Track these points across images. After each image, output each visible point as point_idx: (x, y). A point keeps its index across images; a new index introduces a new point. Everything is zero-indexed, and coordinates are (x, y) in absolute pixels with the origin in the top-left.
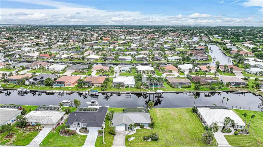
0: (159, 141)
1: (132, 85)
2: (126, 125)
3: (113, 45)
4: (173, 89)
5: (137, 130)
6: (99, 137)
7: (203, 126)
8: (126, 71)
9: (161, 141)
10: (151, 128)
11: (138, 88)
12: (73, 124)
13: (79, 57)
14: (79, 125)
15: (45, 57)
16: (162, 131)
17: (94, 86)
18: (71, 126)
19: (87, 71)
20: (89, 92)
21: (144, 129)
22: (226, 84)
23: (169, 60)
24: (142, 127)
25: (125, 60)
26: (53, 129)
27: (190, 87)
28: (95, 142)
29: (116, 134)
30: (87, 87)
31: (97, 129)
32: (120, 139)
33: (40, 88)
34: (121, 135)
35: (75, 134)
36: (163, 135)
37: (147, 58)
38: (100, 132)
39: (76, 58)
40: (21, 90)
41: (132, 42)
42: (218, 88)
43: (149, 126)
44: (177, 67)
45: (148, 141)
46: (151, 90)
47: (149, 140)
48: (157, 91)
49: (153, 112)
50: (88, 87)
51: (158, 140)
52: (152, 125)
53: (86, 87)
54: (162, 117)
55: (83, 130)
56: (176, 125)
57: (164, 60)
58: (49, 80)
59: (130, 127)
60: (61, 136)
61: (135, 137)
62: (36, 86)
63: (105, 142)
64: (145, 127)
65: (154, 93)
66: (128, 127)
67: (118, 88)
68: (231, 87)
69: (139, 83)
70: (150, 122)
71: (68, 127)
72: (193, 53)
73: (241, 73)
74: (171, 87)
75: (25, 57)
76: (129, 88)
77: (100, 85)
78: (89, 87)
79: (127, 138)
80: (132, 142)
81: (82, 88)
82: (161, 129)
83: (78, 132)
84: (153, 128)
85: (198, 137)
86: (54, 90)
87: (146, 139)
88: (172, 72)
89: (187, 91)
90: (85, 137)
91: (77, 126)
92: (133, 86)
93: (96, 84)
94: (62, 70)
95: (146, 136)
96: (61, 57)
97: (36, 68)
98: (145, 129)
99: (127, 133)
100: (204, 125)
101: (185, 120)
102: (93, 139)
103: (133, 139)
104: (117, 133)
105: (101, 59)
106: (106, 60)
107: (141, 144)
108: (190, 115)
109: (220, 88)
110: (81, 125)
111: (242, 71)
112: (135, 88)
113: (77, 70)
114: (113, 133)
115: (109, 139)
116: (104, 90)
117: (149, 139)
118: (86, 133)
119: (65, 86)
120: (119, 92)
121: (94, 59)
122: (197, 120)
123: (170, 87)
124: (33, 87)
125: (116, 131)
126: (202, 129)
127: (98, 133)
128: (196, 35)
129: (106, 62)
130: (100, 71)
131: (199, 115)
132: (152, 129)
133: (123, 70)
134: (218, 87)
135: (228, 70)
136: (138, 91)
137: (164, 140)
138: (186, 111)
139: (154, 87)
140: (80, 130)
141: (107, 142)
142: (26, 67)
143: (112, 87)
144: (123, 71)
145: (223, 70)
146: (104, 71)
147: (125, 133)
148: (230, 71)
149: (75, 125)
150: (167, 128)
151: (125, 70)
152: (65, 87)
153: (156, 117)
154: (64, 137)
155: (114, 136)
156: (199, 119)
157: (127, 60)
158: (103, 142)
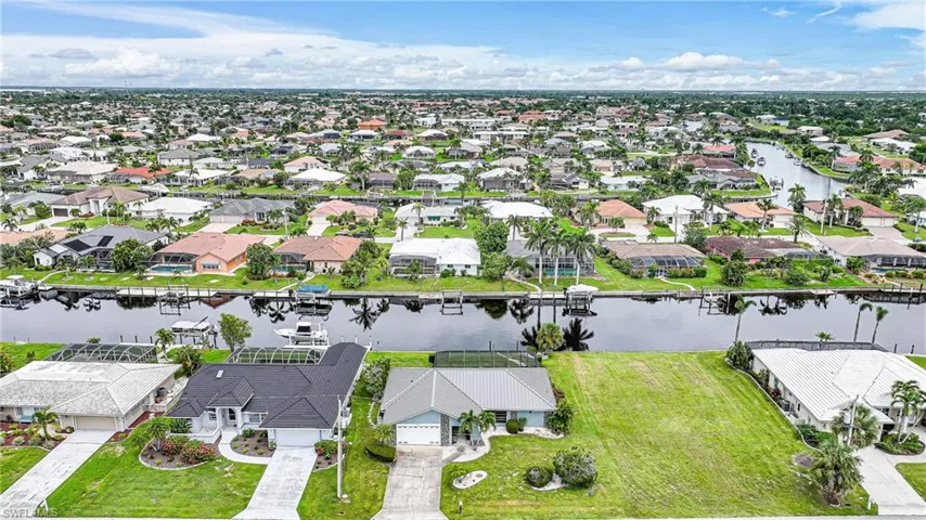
0: (599, 488)
1: (468, 266)
2: (445, 419)
3: (396, 141)
4: (634, 282)
5: (492, 439)
6: (321, 472)
7: (789, 425)
8: (442, 220)
9: (605, 491)
10: (556, 431)
11: (492, 278)
12: (206, 414)
13: (262, 178)
14: (233, 418)
15: (133, 176)
16: (606, 447)
17: (312, 270)
18: (195, 423)
19: (291, 220)
20: (291, 292)
21: (527, 435)
22: (844, 263)
23: (607, 186)
24: (515, 426)
25: (440, 186)
26: (116, 437)
27: (701, 274)
28: (301, 493)
29: (398, 458)
30: (285, 273)
31: (312, 436)
32: (417, 483)
33: (92, 278)
34: (423, 463)
35: (211, 460)
36: (612, 464)
37: (524, 181)
38: (325, 451)
39: (252, 182)
40: (13, 284)
41: (466, 132)
42: (817, 279)
43: (547, 425)
44: (641, 208)
45: (547, 488)
46: (547, 284)
47: (551, 486)
48: (571, 289)
49: (560, 369)
50: (289, 276)
51: (594, 488)
52: (559, 420)
53: (281, 276)
54: (602, 386)
55: (248, 439)
56: (666, 419)
57: (586, 186)
58: (133, 248)
59: (461, 429)
60: (144, 468)
61: (485, 474)
62: (79, 271)
63: (345, 496)
64: (528, 430)
65: (556, 296)
66: (455, 429)
67: (411, 279)
68: (869, 277)
69: (498, 258)
70: (551, 405)
71: (182, 427)
72: (695, 163)
73: (895, 226)
74: (626, 274)
75: (59, 178)
76: (454, 280)
77: (338, 267)
78: (292, 274)
79: (451, 475)
80: (472, 495)
81: (264, 278)
82: (602, 436)
83: (225, 450)
84: (565, 431)
85: (774, 471)
86: (149, 285)
87: (537, 479)
88: (623, 227)
89: (693, 289)
90: (256, 472)
91: (226, 425)
92: (472, 272)
93: (323, 265)
94: (190, 219)
95: (537, 469)
96: (195, 175)
97: (93, 211)
98: (529, 435)
99: (448, 451)
100: (792, 419)
101: (702, 401)
102: (292, 483)
103: (478, 480)
104: (402, 453)
105: (348, 185)
106: (367, 186)
107: (515, 502)
108: (719, 379)
109: (824, 278)
110: (242, 418)
111: (896, 222)
112: (479, 278)
113: (251, 219)
114: (383, 455)
115: (366, 480)
116: (352, 287)
117: (551, 479)
118: (261, 454)
119: (194, 269)
120: (415, 294)
121: (322, 182)
122: (758, 399)
123: (618, 274)
124: (64, 276)
125: (399, 447)
126: (788, 439)
127: (316, 456)
128: (695, 115)
129: (367, 194)
130: (339, 222)
131: (762, 380)
132: (561, 435)
133: (430, 218)
134: (814, 275)
135: (842, 216)
136: (493, 291)
137: (619, 483)
138: (702, 362)
139: (556, 277)
140: (236, 440)
141: (357, 496)
142: (53, 207)
143: (386, 274)
144: (430, 223)
145: (822, 218)
146: (358, 220)
147: (439, 453)
148: (850, 220)
149: (213, 417)
150: (629, 435)
151: (438, 218)
152: (196, 274)
153: (575, 388)
154: (160, 472)
155: (388, 469)
156: (765, 396)
157: (447, 185)
158: (339, 496)
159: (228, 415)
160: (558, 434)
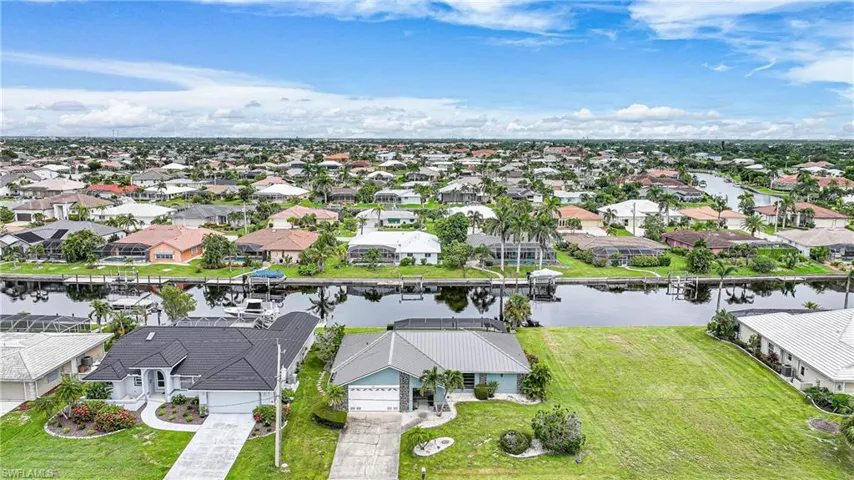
0: (587, 455)
1: (429, 255)
2: (404, 378)
3: (360, 169)
4: (598, 270)
5: (458, 405)
6: (259, 440)
8: (402, 222)
9: (594, 457)
10: (531, 396)
11: (453, 266)
12: (131, 379)
13: (228, 192)
14: (162, 384)
15: (102, 191)
16: (590, 413)
17: (269, 259)
18: (117, 388)
19: (252, 222)
20: (245, 278)
21: (498, 401)
22: (806, 254)
23: (560, 199)
24: (484, 394)
25: (400, 199)
26: (24, 407)
27: (665, 263)
28: (232, 462)
29: (351, 425)
30: (241, 263)
31: (249, 400)
32: (372, 451)
33: (40, 268)
34: (378, 429)
35: (130, 427)
36: (601, 430)
37: (481, 194)
38: (263, 417)
39: (218, 196)
41: (424, 162)
42: (783, 267)
43: (521, 391)
44: (597, 212)
45: (526, 455)
46: (508, 272)
47: (530, 453)
48: (535, 274)
49: (529, 342)
50: (245, 265)
51: (580, 456)
52: (535, 383)
53: (237, 266)
54: (578, 355)
55: (178, 407)
56: (653, 386)
57: (540, 199)
58: (86, 238)
59: (423, 393)
60: (50, 437)
61: (451, 441)
62: (29, 261)
63: (285, 465)
64: (498, 396)
65: (519, 283)
66: (416, 393)
67: (370, 267)
68: (836, 265)
69: (458, 246)
70: (525, 369)
71: (100, 392)
72: (642, 181)
73: (847, 227)
74: (589, 263)
75: (31, 193)
76: (414, 269)
77: (295, 257)
78: (247, 264)
79: (412, 440)
80: (438, 463)
81: (219, 268)
82: (584, 403)
83: (149, 418)
84: (541, 396)
85: (789, 437)
86: (99, 273)
87: (511, 445)
88: (580, 228)
89: (659, 276)
90: (181, 439)
91: (153, 392)
92: (433, 260)
93: (280, 255)
94: (152, 222)
95: (513, 433)
96: (163, 189)
97: (56, 216)
98: (502, 402)
99: (408, 418)
101: (691, 369)
102: (223, 451)
103: (443, 447)
104: (354, 420)
105: (311, 199)
106: (330, 199)
107: (488, 471)
108: (704, 349)
109: (790, 266)
110: (172, 385)
111: (848, 224)
112: (439, 267)
113: (212, 223)
114: (332, 421)
115: (311, 448)
116: (309, 274)
117: (529, 445)
118: (190, 422)
119: (148, 260)
120: (373, 281)
121: (285, 196)
122: (752, 368)
123: (581, 264)
124: (12, 265)
125: (350, 414)
127: (253, 424)
128: (634, 154)
129: (330, 206)
130: (300, 224)
131: (754, 350)
132: (538, 401)
133: (390, 220)
134: (779, 263)
135: (793, 218)
136: (455, 278)
137: (611, 450)
138: (681, 335)
139: (518, 266)
140: (163, 407)
141: (299, 465)
142: (16, 212)
143: (344, 262)
144: (390, 225)
145: (775, 221)
146: (318, 223)
147: (398, 419)
148: (801, 222)
149: (139, 383)
150: (613, 400)
151: (398, 220)
152: (148, 264)
153: (548, 358)
154: (67, 440)
155: (337, 436)
156: (759, 364)
157: (406, 198)
158: (277, 464)
159: (156, 381)
160: (534, 400)
